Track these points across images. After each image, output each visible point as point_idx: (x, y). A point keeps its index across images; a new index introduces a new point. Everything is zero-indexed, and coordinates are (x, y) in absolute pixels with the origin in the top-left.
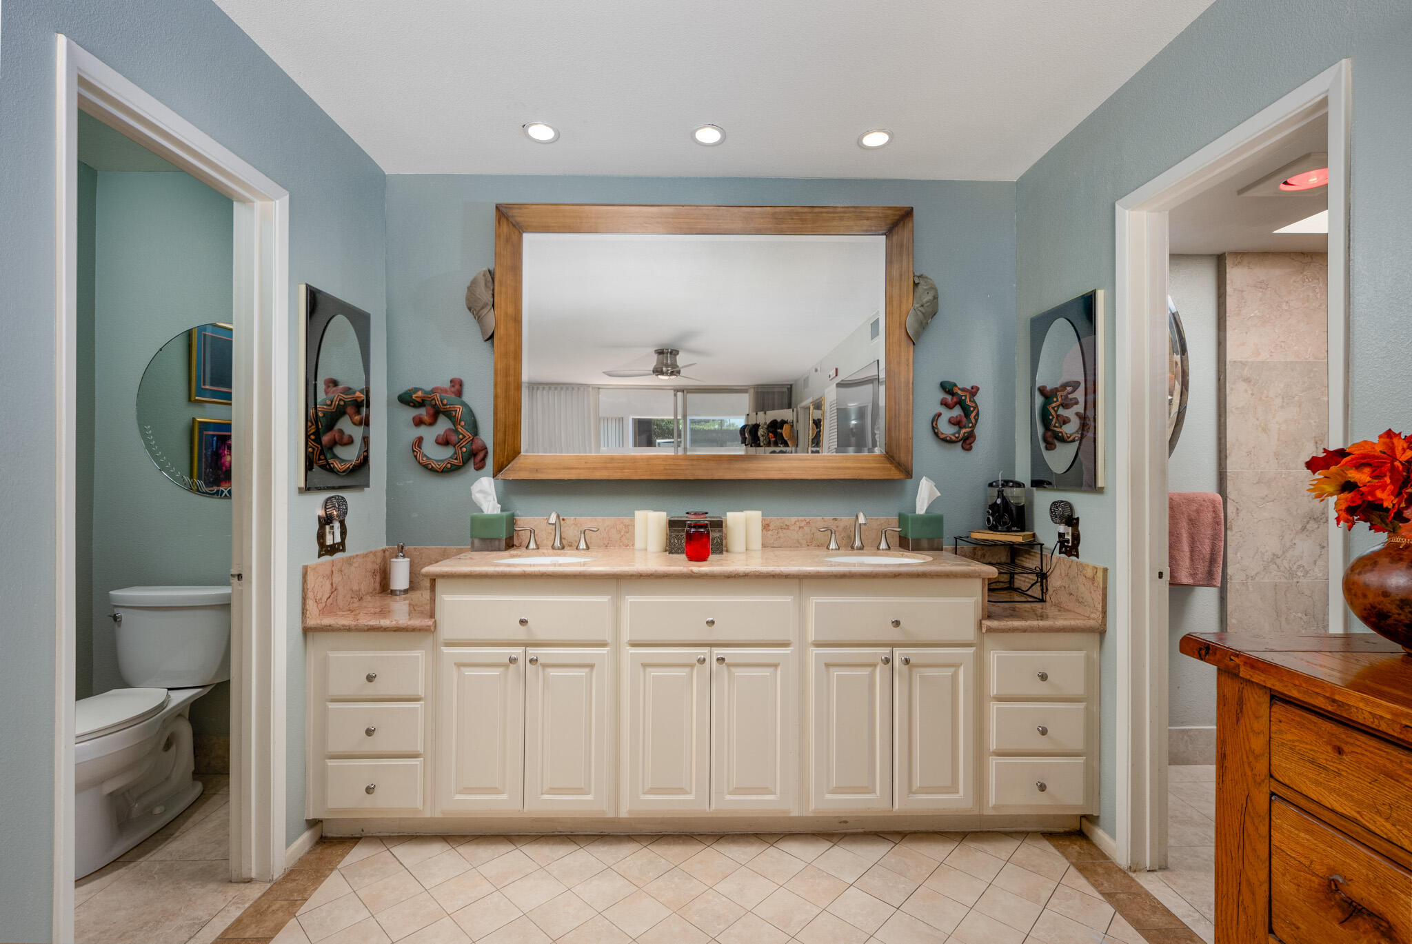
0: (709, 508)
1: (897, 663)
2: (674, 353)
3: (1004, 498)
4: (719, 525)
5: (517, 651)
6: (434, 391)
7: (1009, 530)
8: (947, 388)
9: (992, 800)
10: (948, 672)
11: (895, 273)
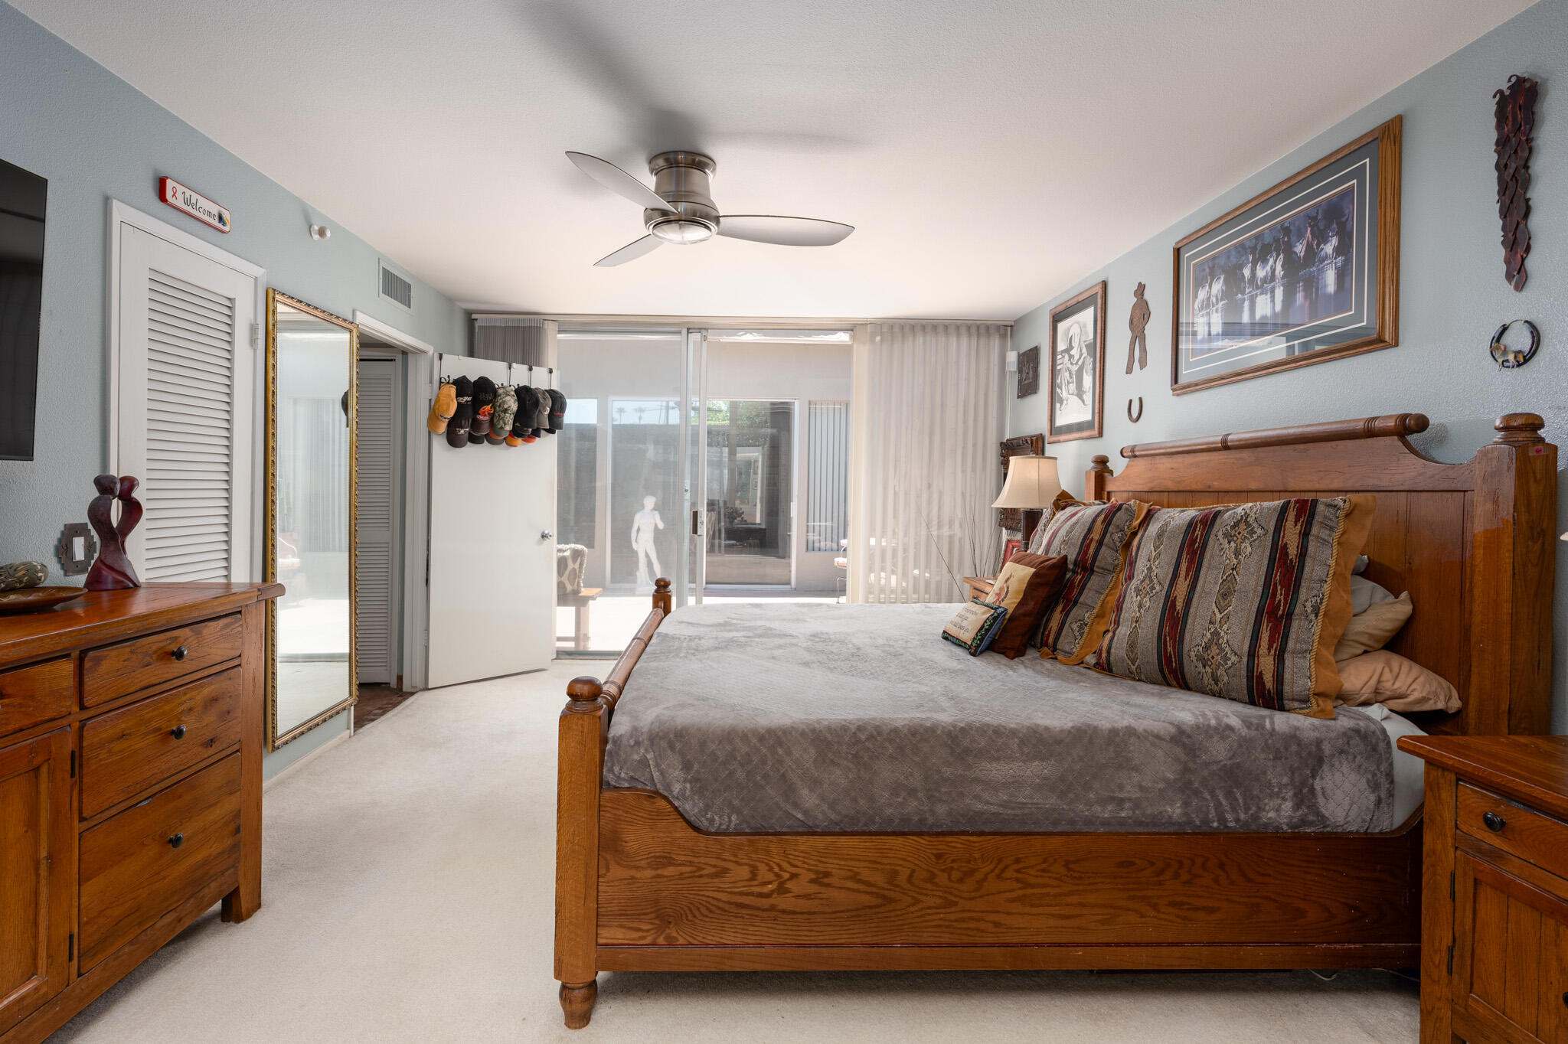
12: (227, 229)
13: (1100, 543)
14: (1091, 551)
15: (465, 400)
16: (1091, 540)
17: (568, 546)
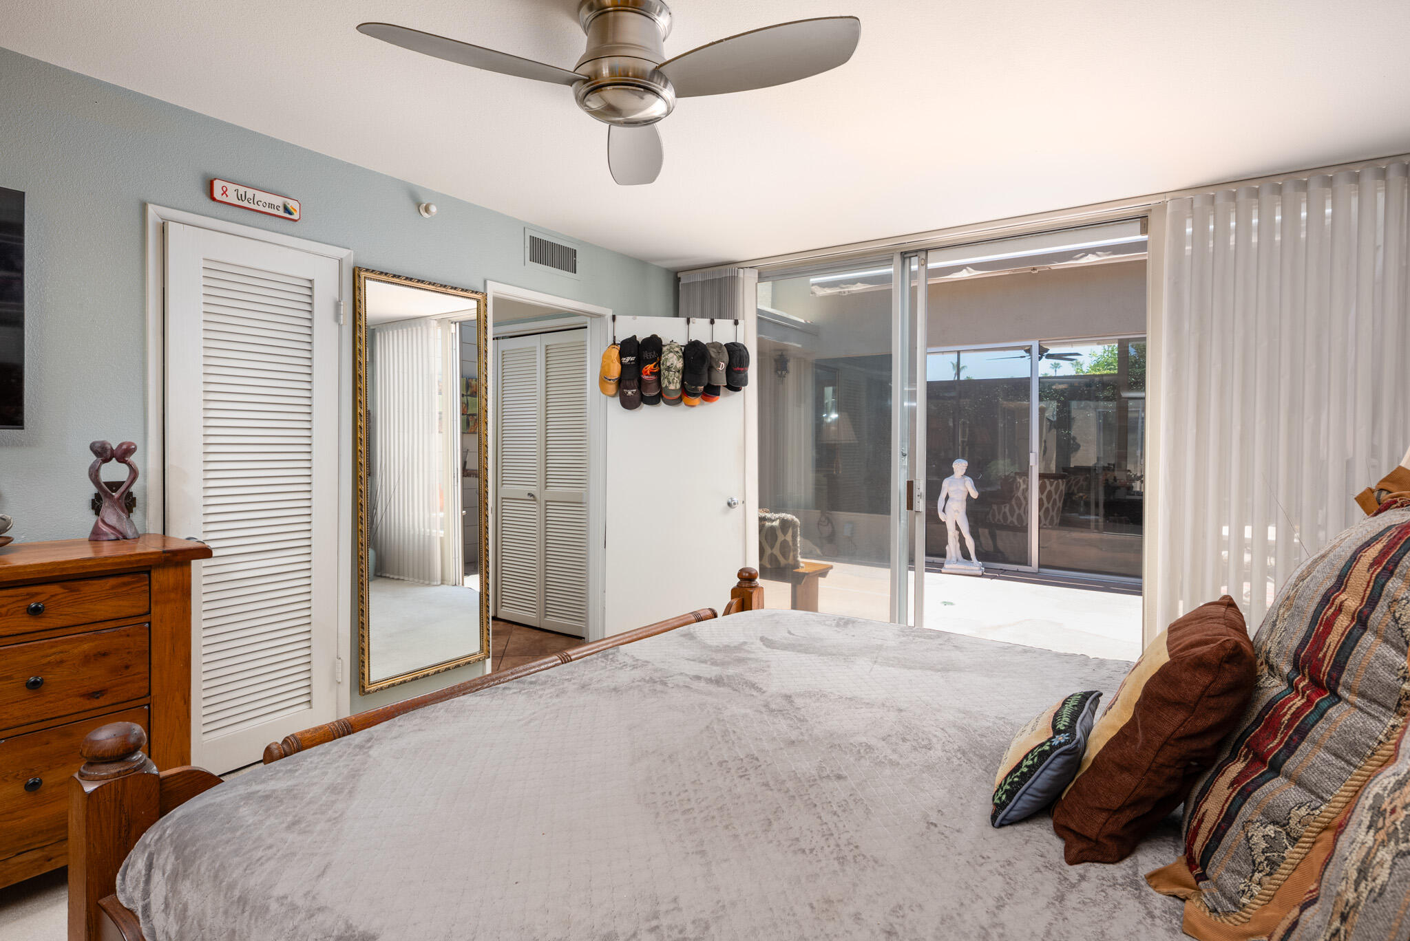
12: (295, 216)
13: (1361, 621)
14: (1334, 639)
15: (628, 360)
16: (1339, 610)
17: (777, 516)
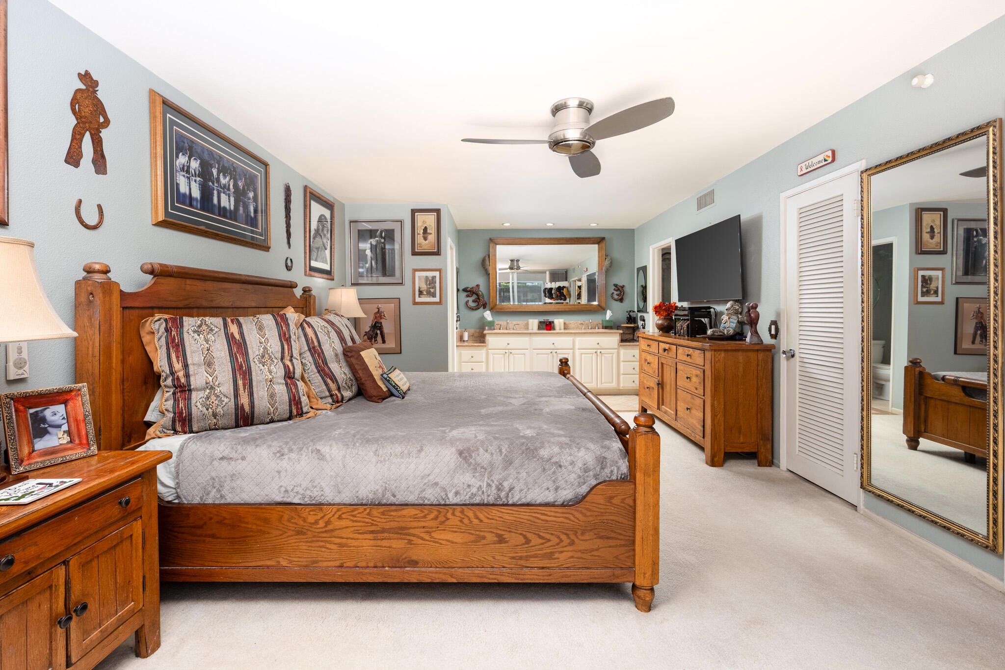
0: (550, 318)
1: (598, 353)
2: (518, 261)
3: (630, 315)
4: (553, 322)
5: (507, 351)
6: (472, 288)
7: (631, 324)
8: (616, 285)
9: (622, 385)
10: (611, 355)
11: (600, 254)
